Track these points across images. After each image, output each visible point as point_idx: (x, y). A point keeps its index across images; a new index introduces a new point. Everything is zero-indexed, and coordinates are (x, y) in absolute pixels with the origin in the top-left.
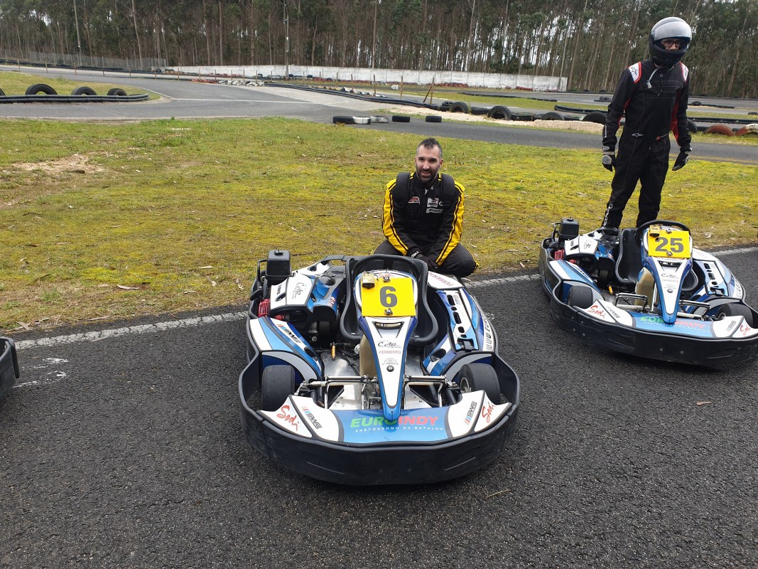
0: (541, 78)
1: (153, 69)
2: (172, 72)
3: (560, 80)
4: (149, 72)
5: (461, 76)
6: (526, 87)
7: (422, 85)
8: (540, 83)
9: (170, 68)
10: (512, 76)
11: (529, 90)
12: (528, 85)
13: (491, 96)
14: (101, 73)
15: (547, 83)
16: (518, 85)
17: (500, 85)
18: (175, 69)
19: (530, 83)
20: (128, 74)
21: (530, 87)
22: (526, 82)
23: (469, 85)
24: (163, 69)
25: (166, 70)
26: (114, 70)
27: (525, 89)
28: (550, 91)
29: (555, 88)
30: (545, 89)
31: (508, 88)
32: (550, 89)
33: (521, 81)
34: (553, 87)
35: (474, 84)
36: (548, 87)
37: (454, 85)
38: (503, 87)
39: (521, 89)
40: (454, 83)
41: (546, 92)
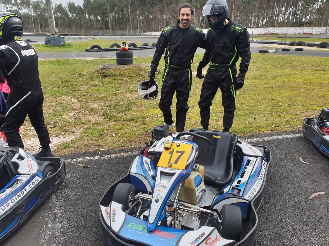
0: (317, 28)
1: (138, 34)
2: (145, 35)
3: (327, 28)
4: (136, 35)
5: (275, 30)
6: (308, 32)
7: (256, 35)
8: (316, 30)
9: (144, 33)
10: (301, 28)
11: (311, 34)
12: (310, 32)
13: (296, 38)
14: (121, 37)
15: (320, 30)
16: (304, 32)
17: (295, 32)
18: (147, 33)
19: (311, 30)
20: (130, 37)
21: (311, 32)
22: (309, 30)
23: (279, 33)
24: (141, 34)
25: (143, 34)
26: (122, 35)
27: (308, 34)
28: (322, 34)
29: (324, 32)
30: (319, 33)
31: (299, 34)
32: (322, 33)
33: (307, 30)
34: (323, 32)
35: (281, 33)
36: (321, 32)
37: (272, 34)
38: (297, 33)
39: (306, 34)
40: (272, 33)
41: (319, 34)
